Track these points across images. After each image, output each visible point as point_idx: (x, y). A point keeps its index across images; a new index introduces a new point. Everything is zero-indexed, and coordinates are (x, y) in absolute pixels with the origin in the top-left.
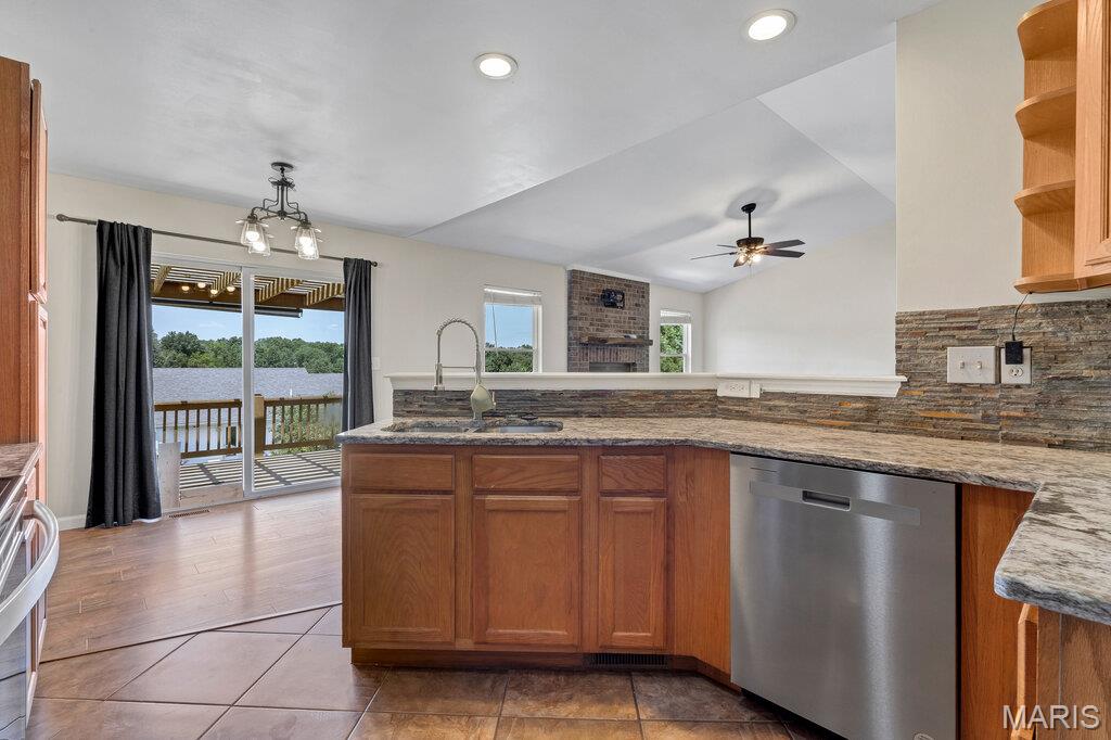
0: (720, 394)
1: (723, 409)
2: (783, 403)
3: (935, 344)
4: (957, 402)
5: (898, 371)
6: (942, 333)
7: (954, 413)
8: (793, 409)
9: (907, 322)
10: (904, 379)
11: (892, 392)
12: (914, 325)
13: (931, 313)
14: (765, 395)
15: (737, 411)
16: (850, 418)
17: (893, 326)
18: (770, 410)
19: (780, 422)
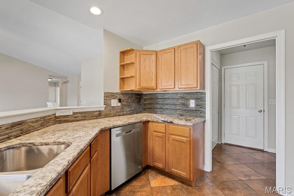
0: (57, 115)
1: (58, 121)
2: (80, 115)
3: (109, 99)
4: (113, 110)
5: (104, 104)
6: (111, 97)
7: (112, 112)
8: (82, 116)
9: (106, 94)
10: (105, 106)
11: (103, 109)
12: (107, 95)
13: (109, 93)
14: (74, 113)
15: (64, 120)
16: (96, 116)
17: (103, 95)
18: (76, 118)
19: (78, 121)
